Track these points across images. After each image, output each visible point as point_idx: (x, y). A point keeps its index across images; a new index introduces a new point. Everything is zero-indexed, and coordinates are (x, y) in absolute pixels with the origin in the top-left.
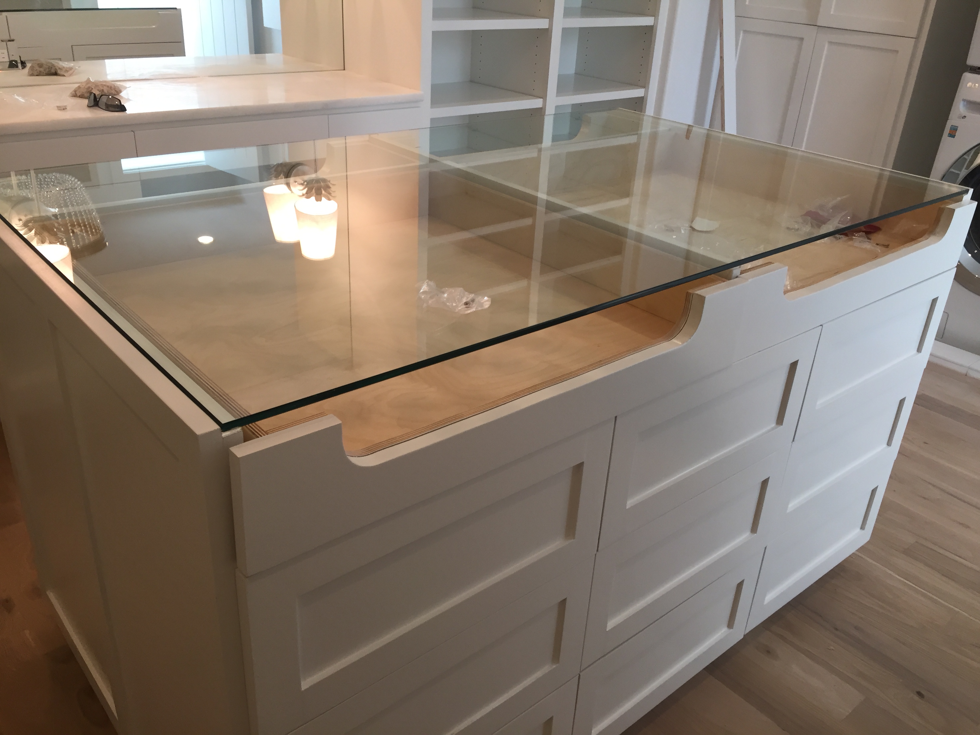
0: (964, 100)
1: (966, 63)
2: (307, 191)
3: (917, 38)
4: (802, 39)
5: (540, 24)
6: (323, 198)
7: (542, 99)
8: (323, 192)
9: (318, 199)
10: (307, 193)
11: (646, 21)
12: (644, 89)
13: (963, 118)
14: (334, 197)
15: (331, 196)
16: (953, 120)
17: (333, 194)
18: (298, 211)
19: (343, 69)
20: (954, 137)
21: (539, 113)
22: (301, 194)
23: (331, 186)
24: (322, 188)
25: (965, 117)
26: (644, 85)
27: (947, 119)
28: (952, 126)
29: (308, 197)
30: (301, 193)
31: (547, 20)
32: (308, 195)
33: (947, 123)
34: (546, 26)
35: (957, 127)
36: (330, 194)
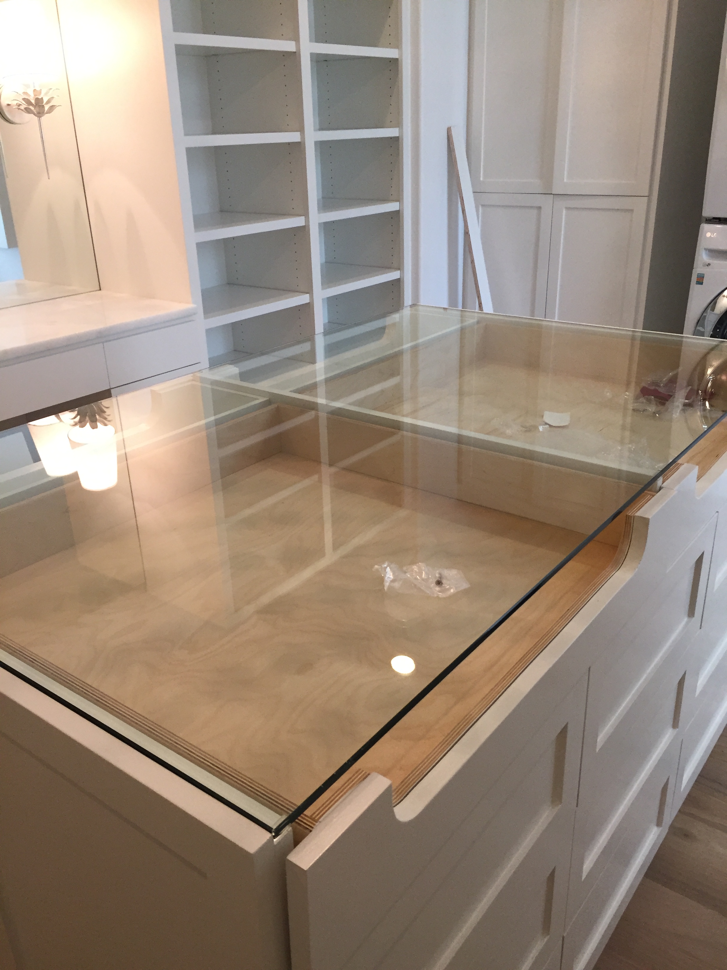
0: (706, 249)
1: (702, 215)
2: (80, 419)
3: (649, 196)
4: (539, 208)
5: (297, 222)
6: (98, 424)
7: (308, 294)
8: (97, 417)
9: (94, 427)
10: (80, 421)
11: (391, 207)
12: (400, 271)
13: (708, 266)
14: (109, 421)
15: (106, 420)
16: (698, 269)
17: (109, 418)
18: (75, 442)
19: (99, 289)
20: (702, 284)
21: (307, 308)
22: (74, 423)
23: (105, 409)
24: (96, 415)
25: (709, 264)
26: (400, 267)
27: (692, 268)
28: (698, 274)
29: (82, 426)
30: (72, 422)
31: (303, 218)
32: (82, 423)
33: (693, 272)
34: (303, 224)
35: (704, 274)
36: (106, 419)
